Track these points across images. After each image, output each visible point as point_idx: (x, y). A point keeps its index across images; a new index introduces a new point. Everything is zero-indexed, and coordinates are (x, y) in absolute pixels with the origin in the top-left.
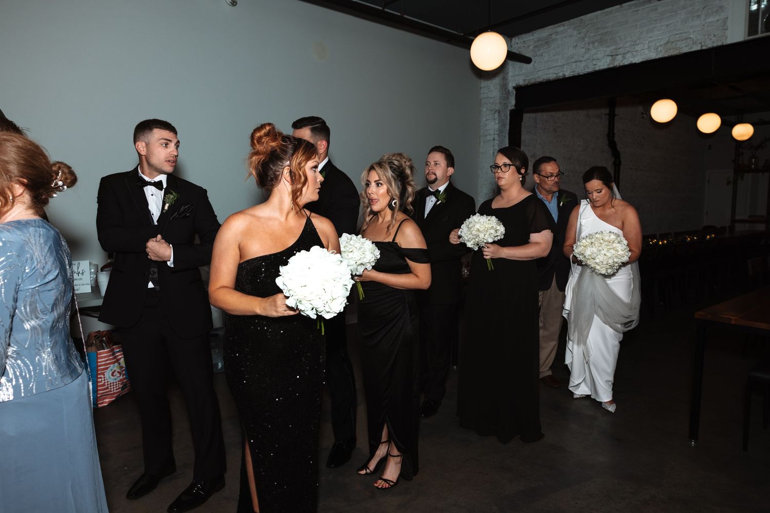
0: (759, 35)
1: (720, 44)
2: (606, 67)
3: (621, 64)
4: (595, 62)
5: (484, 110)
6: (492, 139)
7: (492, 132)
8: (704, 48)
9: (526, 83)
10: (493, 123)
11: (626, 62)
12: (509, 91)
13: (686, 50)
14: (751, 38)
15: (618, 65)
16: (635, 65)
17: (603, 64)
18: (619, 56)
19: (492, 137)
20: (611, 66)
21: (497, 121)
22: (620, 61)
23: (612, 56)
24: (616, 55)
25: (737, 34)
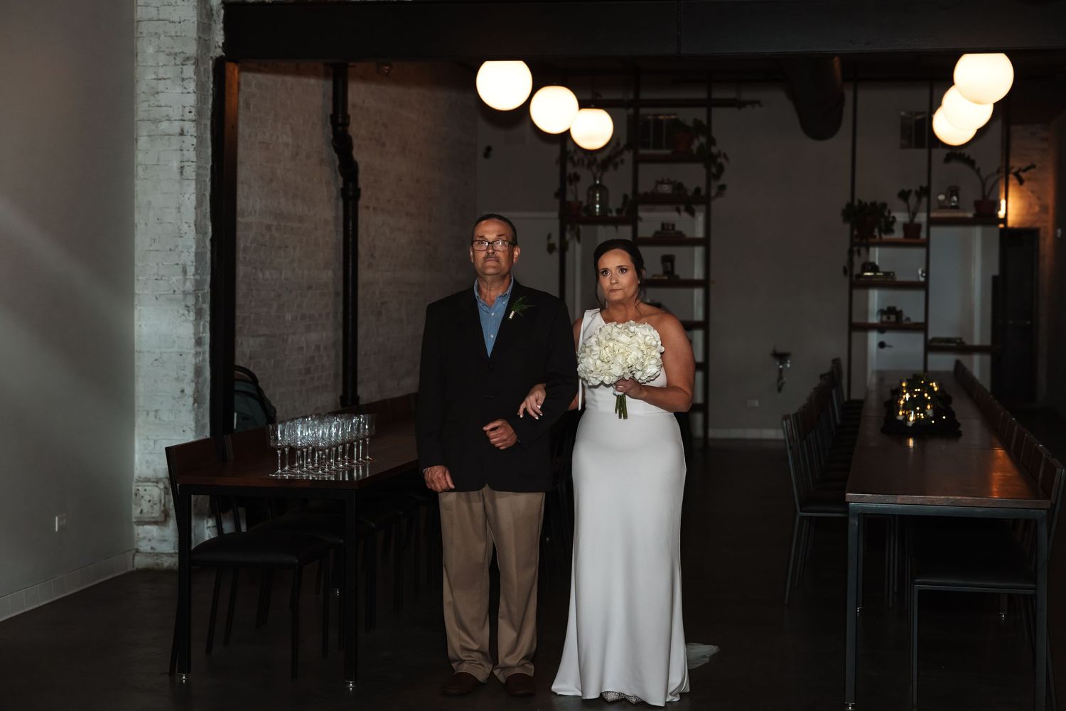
5: (151, 50)
6: (178, 130)
7: (176, 114)
10: (179, 90)
12: (212, 10)
19: (176, 127)
21: (192, 86)
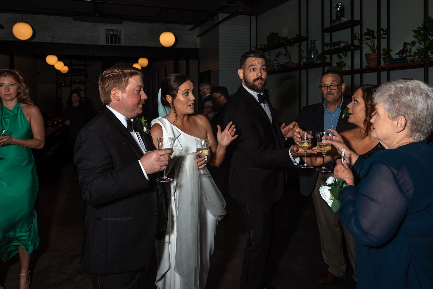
0: (109, 44)
1: (97, 44)
3: (57, 42)
4: (43, 38)
8: (91, 44)
9: (1, 39)
11: (59, 42)
13: (85, 43)
14: (107, 45)
16: (63, 44)
17: (48, 40)
18: (57, 38)
20: (52, 42)
22: (56, 41)
23: (52, 37)
24: (54, 38)
25: (102, 42)
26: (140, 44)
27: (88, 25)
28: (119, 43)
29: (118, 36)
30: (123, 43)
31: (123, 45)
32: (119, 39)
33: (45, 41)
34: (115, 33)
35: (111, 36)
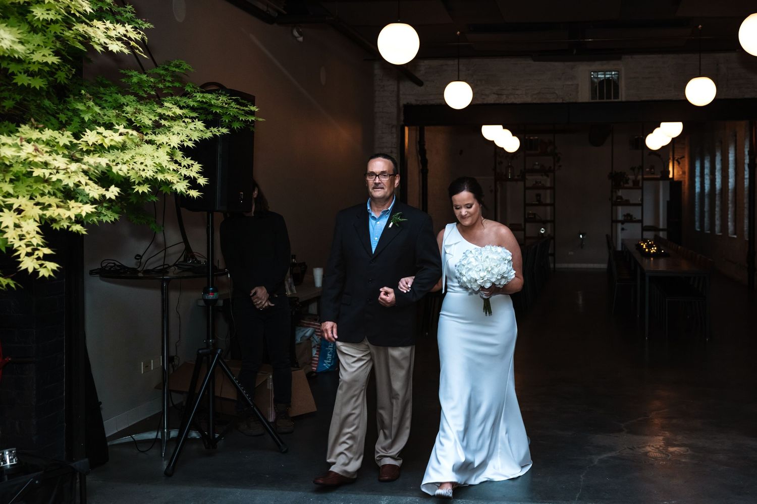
0: (598, 100)
1: (574, 101)
2: (492, 102)
3: (505, 102)
4: (483, 97)
5: (380, 123)
7: (389, 145)
8: (564, 102)
9: (418, 103)
10: (390, 137)
11: (509, 101)
12: (400, 108)
13: (553, 101)
14: (593, 101)
15: (502, 102)
16: (515, 104)
17: (491, 99)
18: (504, 96)
20: (497, 102)
22: (504, 100)
23: (498, 94)
24: (501, 94)
25: (584, 96)
26: (658, 97)
27: (559, 66)
28: (616, 96)
29: (614, 82)
30: (623, 96)
31: (624, 100)
32: (617, 87)
33: (485, 102)
34: (607, 76)
35: (601, 82)
